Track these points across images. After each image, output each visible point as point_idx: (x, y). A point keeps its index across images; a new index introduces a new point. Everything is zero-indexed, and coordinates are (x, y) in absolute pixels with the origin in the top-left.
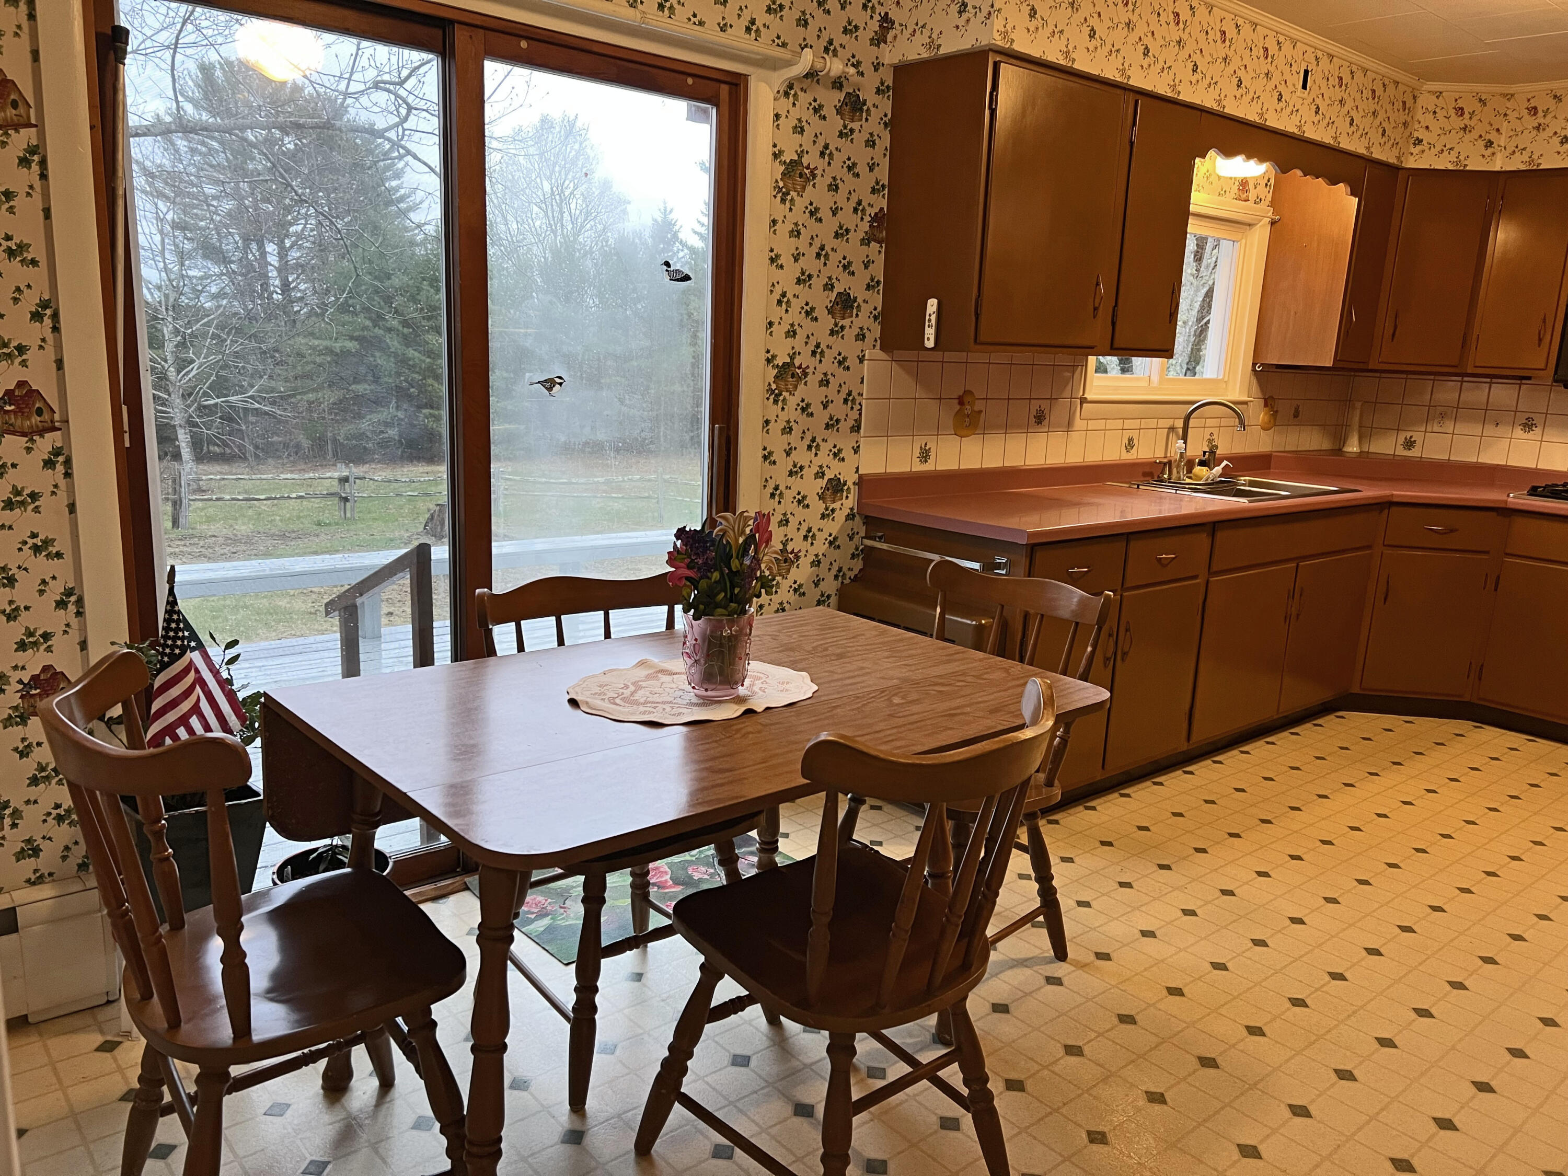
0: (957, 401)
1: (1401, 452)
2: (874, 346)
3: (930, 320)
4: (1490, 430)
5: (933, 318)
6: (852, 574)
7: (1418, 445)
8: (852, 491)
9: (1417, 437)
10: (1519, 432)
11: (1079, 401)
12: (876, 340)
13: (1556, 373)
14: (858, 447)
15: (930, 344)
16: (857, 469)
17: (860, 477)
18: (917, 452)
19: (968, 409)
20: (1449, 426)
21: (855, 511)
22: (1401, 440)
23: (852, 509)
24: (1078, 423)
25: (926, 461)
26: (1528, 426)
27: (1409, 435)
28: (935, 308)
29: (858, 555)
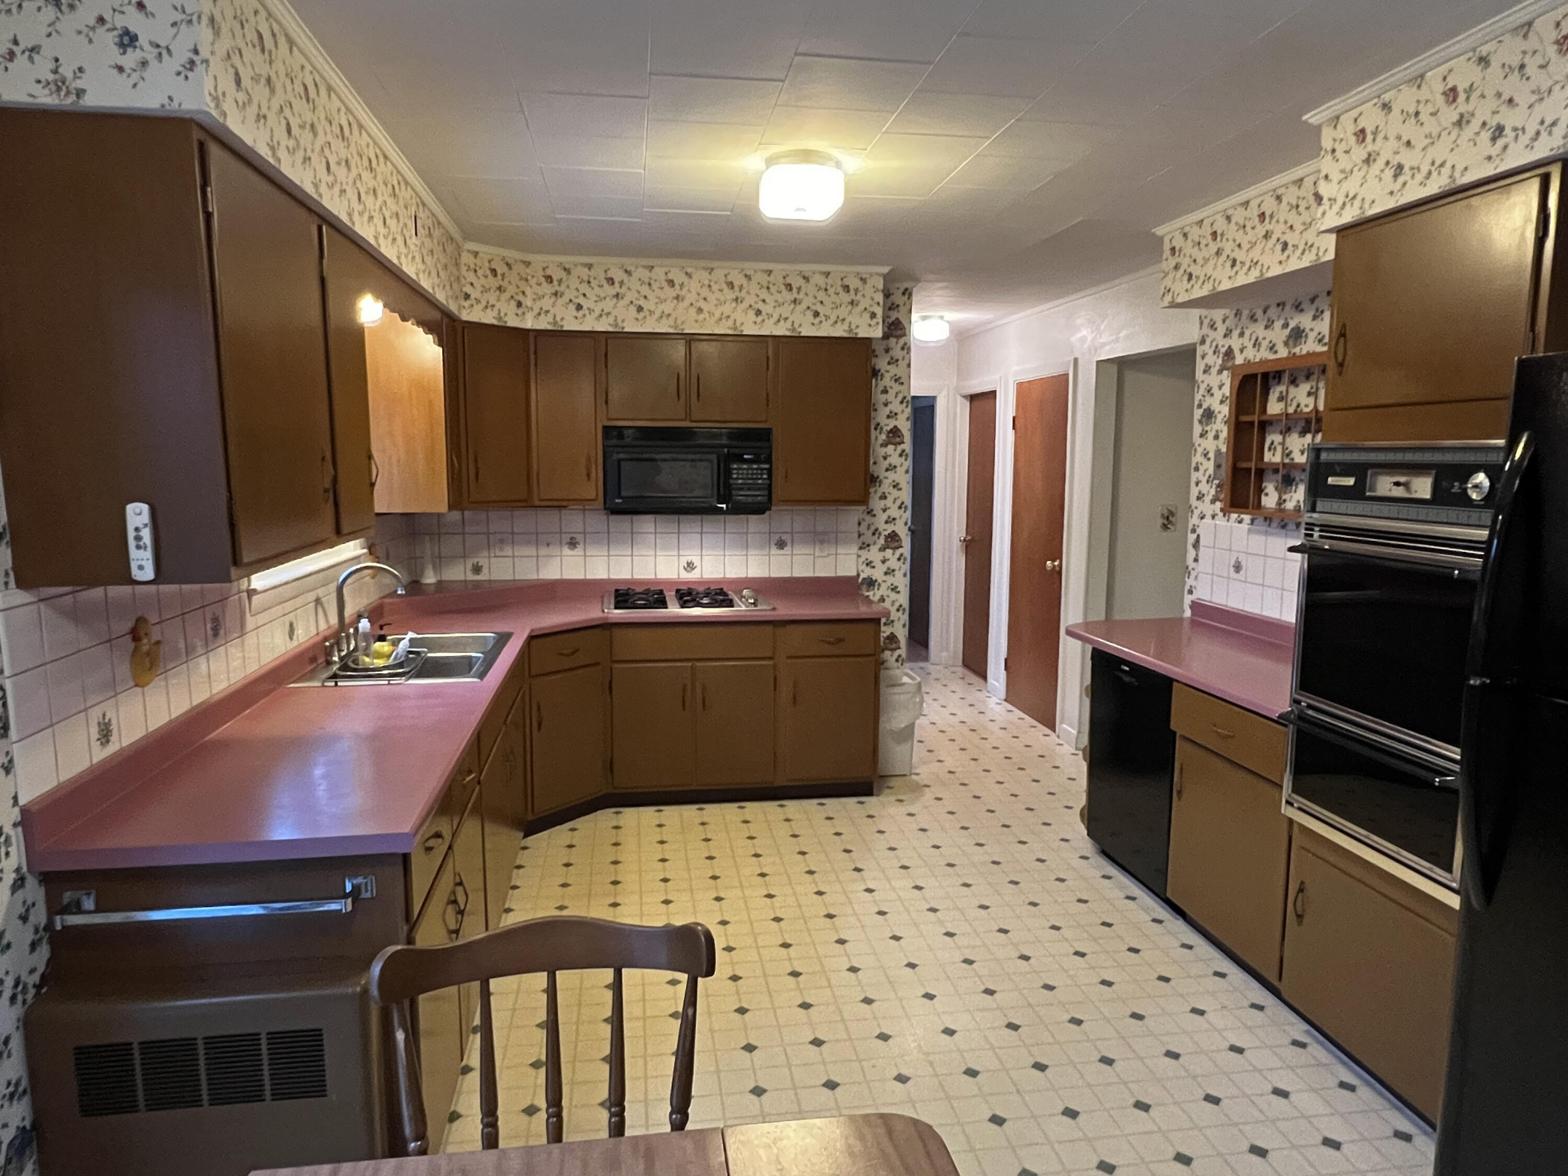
0: (129, 637)
1: (471, 577)
2: (6, 584)
3: (138, 538)
4: (543, 551)
5: (146, 534)
6: (36, 978)
7: (485, 570)
8: (14, 840)
9: (483, 562)
10: (566, 551)
11: (245, 594)
12: (7, 574)
13: (605, 503)
14: (11, 761)
15: (148, 573)
16: (15, 798)
17: (24, 811)
18: (94, 732)
19: (145, 646)
20: (508, 551)
21: (25, 869)
22: (469, 566)
23: (18, 870)
24: (250, 622)
25: (108, 741)
26: (573, 544)
27: (476, 560)
28: (145, 518)
29: (40, 940)
